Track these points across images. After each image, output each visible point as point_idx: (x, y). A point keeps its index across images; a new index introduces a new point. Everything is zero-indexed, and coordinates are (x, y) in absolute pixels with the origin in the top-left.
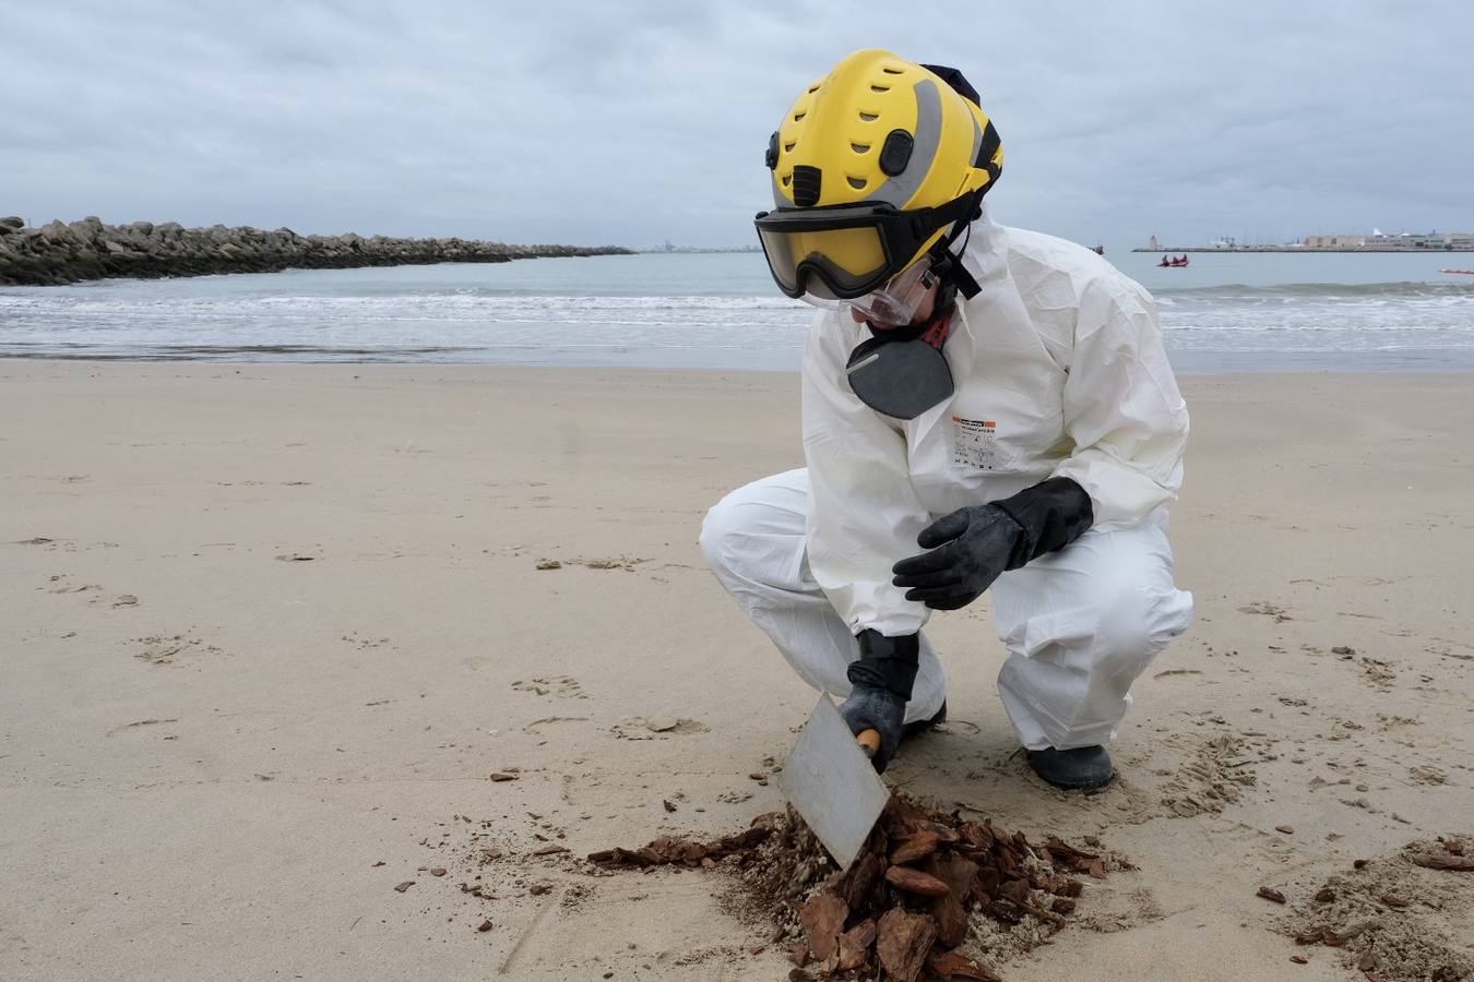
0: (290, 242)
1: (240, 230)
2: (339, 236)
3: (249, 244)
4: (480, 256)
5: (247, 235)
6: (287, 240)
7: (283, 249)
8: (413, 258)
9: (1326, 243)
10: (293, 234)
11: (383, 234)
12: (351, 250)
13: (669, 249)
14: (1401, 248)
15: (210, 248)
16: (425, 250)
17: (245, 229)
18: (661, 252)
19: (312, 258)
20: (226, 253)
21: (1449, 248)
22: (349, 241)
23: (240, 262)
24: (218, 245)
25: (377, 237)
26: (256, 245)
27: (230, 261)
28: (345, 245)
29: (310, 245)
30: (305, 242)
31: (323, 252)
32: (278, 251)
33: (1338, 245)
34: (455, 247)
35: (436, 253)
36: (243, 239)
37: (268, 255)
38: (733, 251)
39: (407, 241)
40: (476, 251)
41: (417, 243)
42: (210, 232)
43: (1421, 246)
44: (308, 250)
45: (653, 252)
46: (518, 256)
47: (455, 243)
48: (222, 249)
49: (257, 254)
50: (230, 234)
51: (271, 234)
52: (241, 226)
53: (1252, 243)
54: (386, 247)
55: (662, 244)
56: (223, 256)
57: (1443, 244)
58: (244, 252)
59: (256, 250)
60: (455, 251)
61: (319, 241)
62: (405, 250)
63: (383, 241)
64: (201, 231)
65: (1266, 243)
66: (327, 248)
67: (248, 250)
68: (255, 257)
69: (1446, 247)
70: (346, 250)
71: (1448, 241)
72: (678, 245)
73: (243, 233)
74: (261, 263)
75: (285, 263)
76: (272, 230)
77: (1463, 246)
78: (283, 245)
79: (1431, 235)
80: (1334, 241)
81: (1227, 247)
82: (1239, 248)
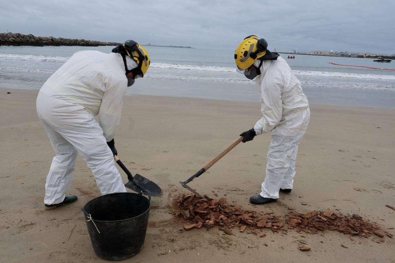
0: (32, 38)
1: (16, 34)
2: (48, 37)
3: (19, 38)
5: (19, 35)
6: (31, 37)
7: (29, 40)
8: (70, 44)
9: (319, 53)
10: (33, 36)
11: (62, 37)
12: (51, 41)
13: (149, 45)
14: (337, 56)
15: (6, 39)
16: (74, 42)
17: (18, 34)
18: (147, 46)
19: (38, 43)
20: (11, 40)
21: (350, 56)
22: (51, 38)
23: (15, 43)
24: (9, 38)
25: (60, 38)
26: (21, 38)
27: (12, 42)
28: (49, 40)
29: (38, 39)
30: (37, 38)
31: (42, 41)
32: (28, 40)
33: (322, 54)
34: (83, 42)
35: (77, 43)
36: (17, 37)
37: (24, 41)
38: (166, 46)
39: (69, 39)
40: (89, 43)
41: (72, 40)
42: (7, 35)
43: (343, 55)
44: (37, 40)
45: (145, 45)
46: (100, 45)
48: (10, 39)
49: (21, 41)
50: (13, 35)
51: (26, 36)
52: (17, 33)
53: (300, 52)
54: (62, 41)
55: (147, 44)
56: (10, 41)
57: (348, 55)
58: (17, 40)
59: (21, 40)
60: (83, 43)
61: (41, 38)
62: (68, 42)
63: (62, 39)
64: (4, 34)
65: (304, 52)
66: (44, 40)
67: (18, 40)
68: (20, 42)
69: (349, 56)
70: (49, 41)
71: (350, 54)
72: (152, 44)
73: (17, 35)
74: (22, 44)
75: (29, 44)
76: (27, 35)
77: (354, 56)
78: (30, 39)
79: (346, 53)
80: (321, 53)
81: (294, 53)
82: (296, 53)
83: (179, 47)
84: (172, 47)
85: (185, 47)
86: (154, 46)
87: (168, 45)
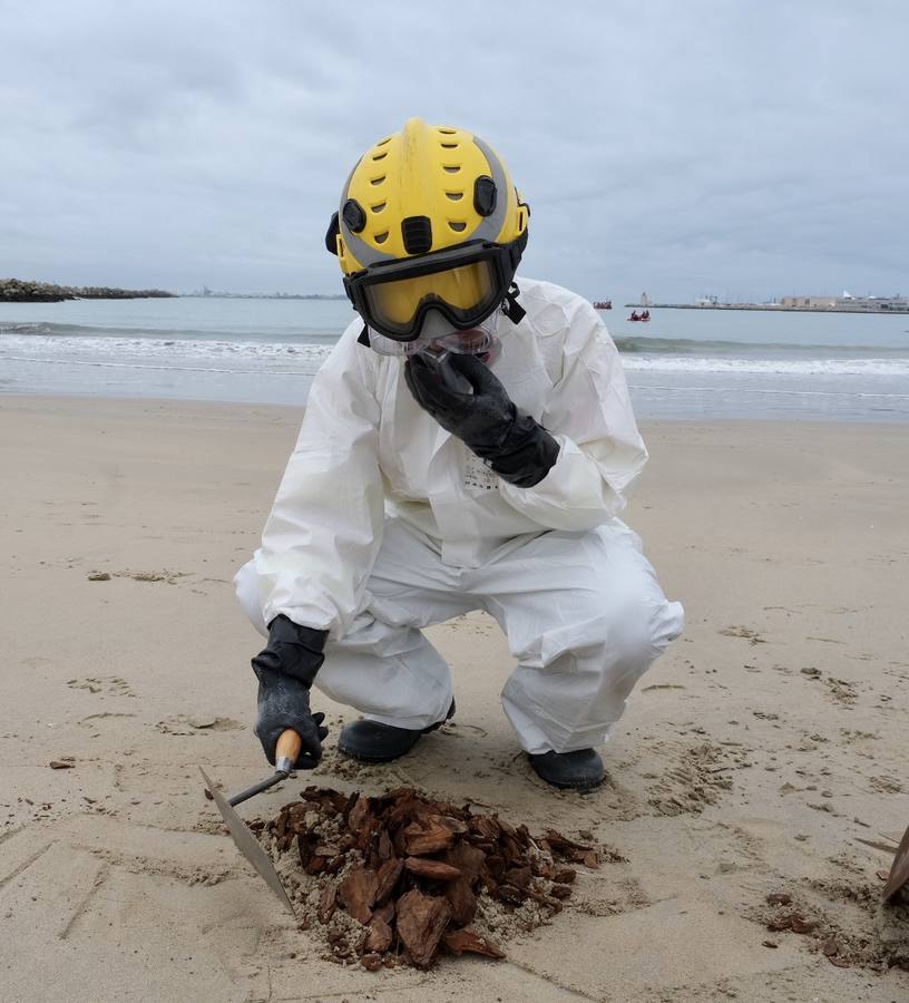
4: (36, 295)
9: (800, 303)
13: (207, 293)
14: (868, 310)
18: (198, 296)
34: (14, 287)
40: (32, 291)
43: (886, 308)
45: (191, 296)
46: (70, 297)
47: (14, 283)
53: (734, 302)
55: (200, 290)
57: (905, 307)
60: (13, 290)
65: (745, 301)
69: (908, 309)
72: (215, 291)
79: (895, 298)
80: (807, 302)
81: (710, 305)
82: (721, 306)
83: (309, 297)
84: (285, 297)
85: (327, 298)
86: (225, 296)
87: (272, 292)
